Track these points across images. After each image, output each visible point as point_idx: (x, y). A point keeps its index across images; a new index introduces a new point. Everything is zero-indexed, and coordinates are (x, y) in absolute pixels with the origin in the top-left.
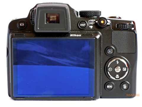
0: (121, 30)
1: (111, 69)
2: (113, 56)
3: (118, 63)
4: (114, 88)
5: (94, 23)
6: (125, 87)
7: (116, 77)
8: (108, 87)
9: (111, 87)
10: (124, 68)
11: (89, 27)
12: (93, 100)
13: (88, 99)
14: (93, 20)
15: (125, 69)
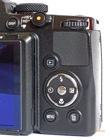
0: (67, 30)
1: (51, 89)
2: (55, 70)
3: (62, 81)
4: (58, 119)
5: (29, 20)
6: (74, 118)
7: (60, 103)
8: (48, 116)
9: (52, 117)
10: (71, 89)
11: (22, 26)
12: (21, 135)
13: (12, 132)
14: (27, 17)
15: (73, 90)
